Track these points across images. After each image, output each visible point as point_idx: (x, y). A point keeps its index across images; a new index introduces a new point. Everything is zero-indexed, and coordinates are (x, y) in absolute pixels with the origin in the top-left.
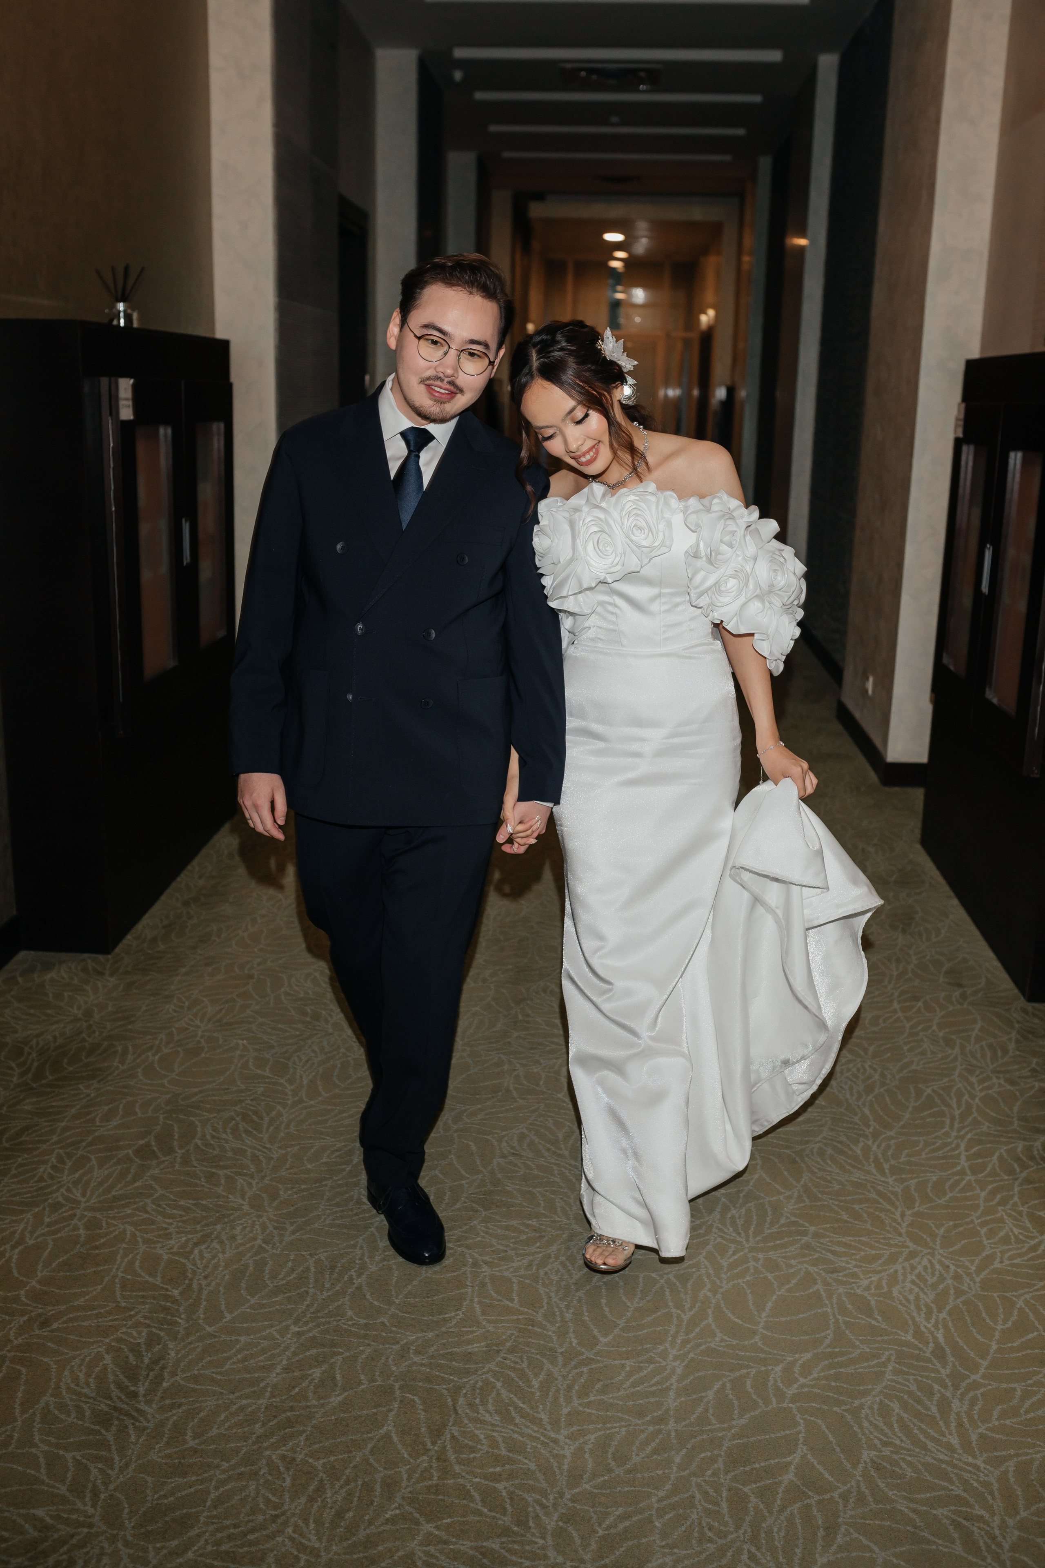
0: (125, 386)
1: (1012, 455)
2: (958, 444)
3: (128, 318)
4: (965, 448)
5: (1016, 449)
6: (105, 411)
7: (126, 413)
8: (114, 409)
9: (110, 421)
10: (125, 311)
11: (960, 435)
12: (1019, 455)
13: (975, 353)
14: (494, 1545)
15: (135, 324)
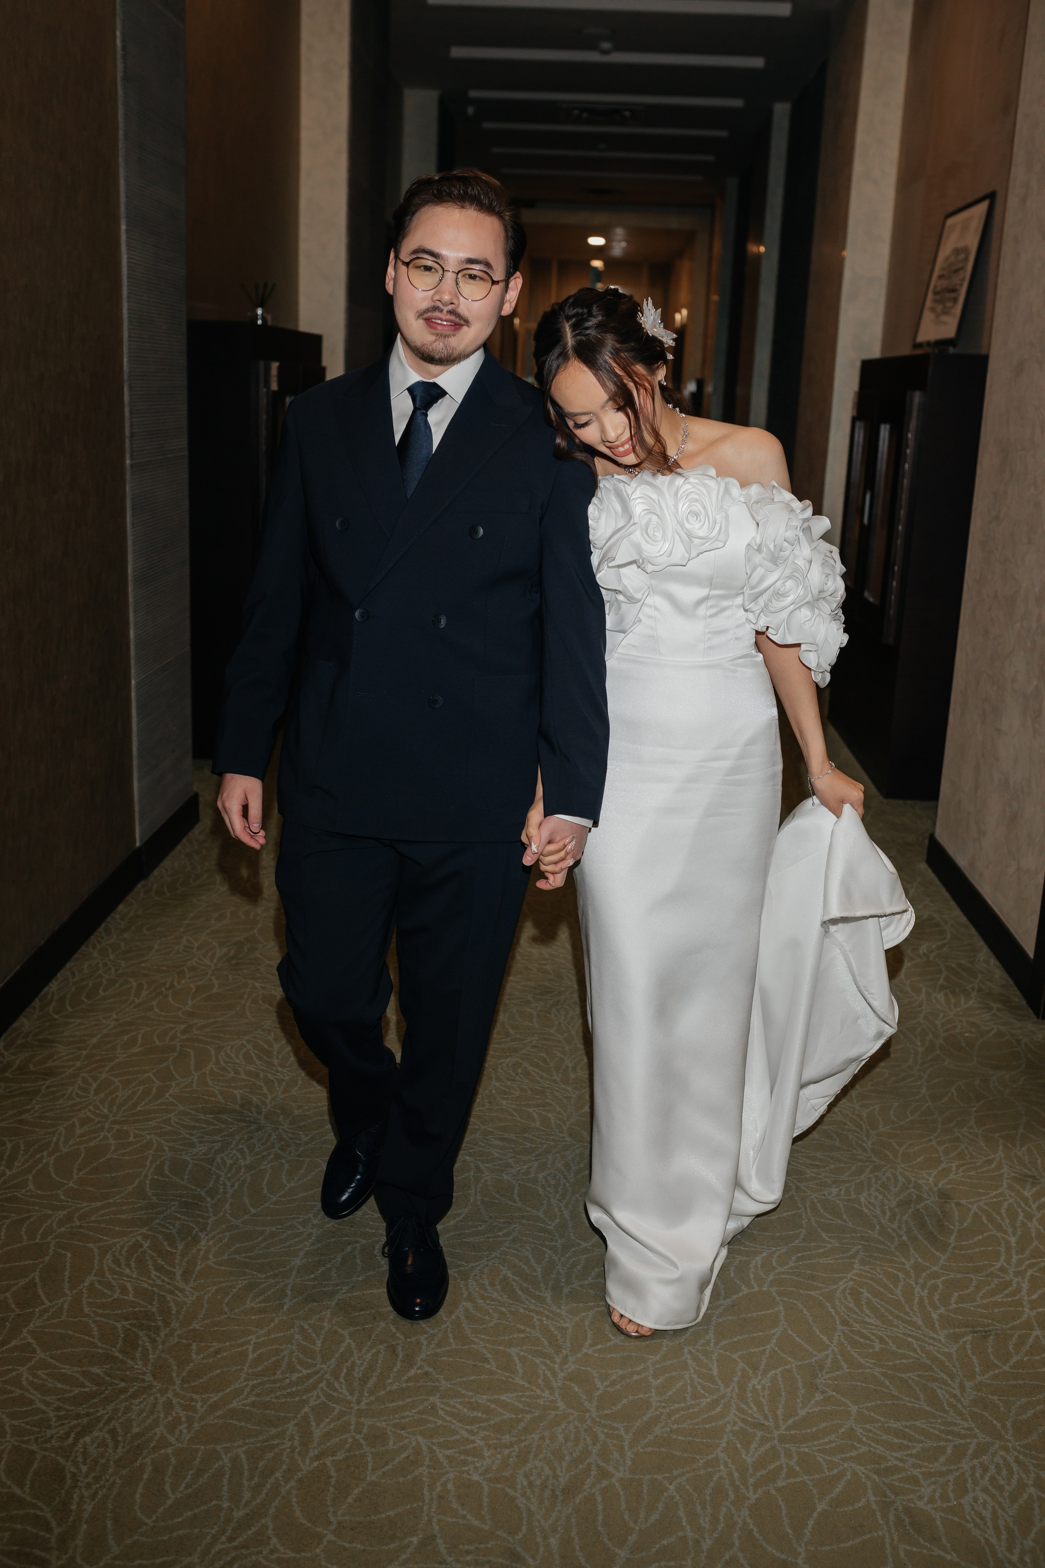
0: (275, 365)
1: (883, 427)
2: (854, 420)
3: (263, 319)
4: (858, 424)
5: (885, 422)
6: (262, 384)
7: (274, 386)
8: (267, 384)
9: (265, 390)
10: (262, 315)
11: (855, 414)
12: (888, 427)
13: (876, 353)
14: (547, 984)
15: (270, 323)
